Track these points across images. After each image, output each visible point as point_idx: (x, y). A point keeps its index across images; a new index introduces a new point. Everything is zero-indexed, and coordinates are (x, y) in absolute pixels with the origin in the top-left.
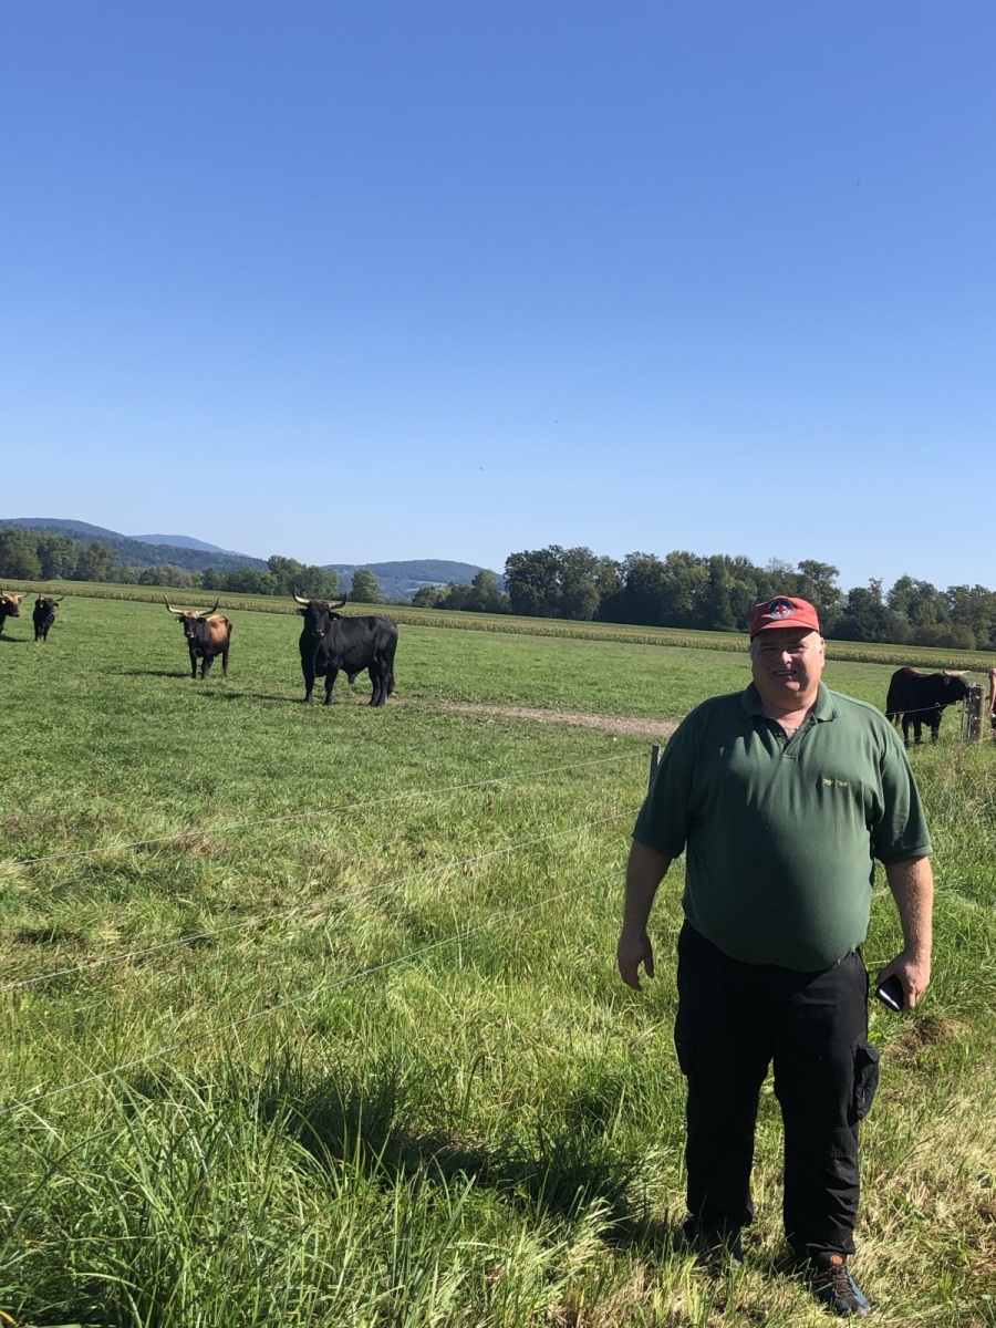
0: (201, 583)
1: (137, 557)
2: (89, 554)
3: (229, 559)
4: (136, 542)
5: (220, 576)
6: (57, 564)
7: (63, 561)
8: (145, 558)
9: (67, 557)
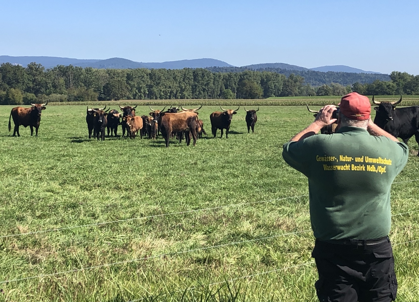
1: (315, 80)
2: (288, 81)
3: (367, 76)
4: (314, 72)
5: (362, 85)
6: (271, 88)
7: (275, 86)
8: (320, 80)
9: (277, 84)
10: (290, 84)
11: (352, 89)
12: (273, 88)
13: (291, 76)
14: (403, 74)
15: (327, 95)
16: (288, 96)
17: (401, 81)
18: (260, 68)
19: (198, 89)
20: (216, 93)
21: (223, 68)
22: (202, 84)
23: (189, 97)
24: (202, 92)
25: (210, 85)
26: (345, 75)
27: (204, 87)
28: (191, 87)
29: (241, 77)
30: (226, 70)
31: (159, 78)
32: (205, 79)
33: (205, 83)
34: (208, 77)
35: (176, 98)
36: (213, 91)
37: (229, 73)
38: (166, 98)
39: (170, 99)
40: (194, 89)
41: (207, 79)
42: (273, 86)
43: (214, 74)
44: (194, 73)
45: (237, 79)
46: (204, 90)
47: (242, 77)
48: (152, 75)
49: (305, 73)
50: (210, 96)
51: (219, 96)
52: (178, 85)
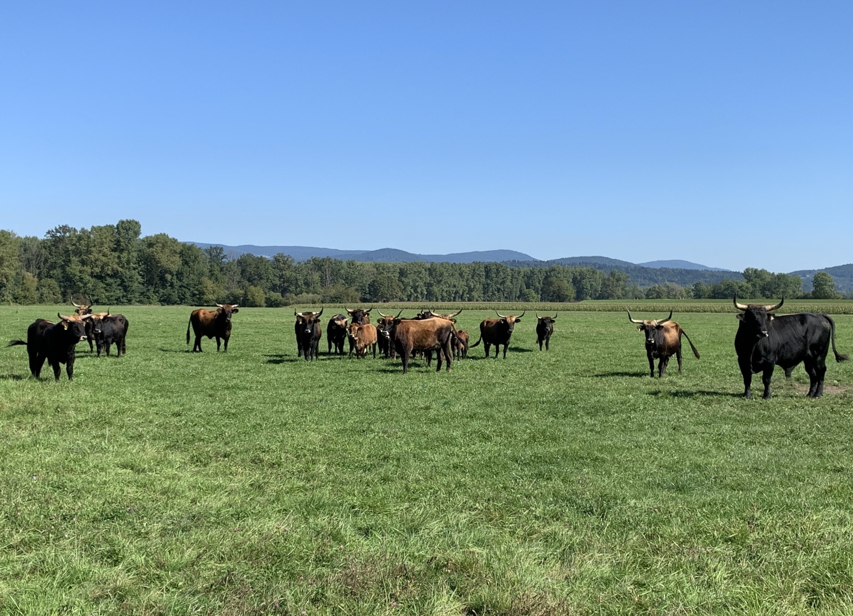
0: (692, 294)
1: (645, 278)
2: (609, 280)
3: (713, 274)
4: (643, 268)
5: (706, 287)
6: (586, 289)
7: (591, 286)
8: (650, 279)
9: (593, 283)
10: (610, 283)
11: (693, 290)
12: (589, 288)
13: (612, 273)
14: (761, 271)
15: (660, 298)
16: (608, 298)
17: (758, 281)
18: (573, 261)
19: (491, 289)
20: (514, 294)
21: (524, 263)
22: (497, 282)
23: (479, 299)
24: (496, 292)
25: (507, 284)
26: (683, 272)
27: (498, 286)
28: (482, 286)
29: (547, 274)
30: (528, 265)
31: (441, 275)
32: (500, 275)
33: (500, 281)
34: (504, 273)
35: (463, 300)
36: (511, 292)
37: (531, 269)
38: (450, 301)
39: (454, 301)
40: (485, 289)
41: (503, 276)
42: (589, 286)
43: (512, 270)
44: (486, 267)
45: (541, 277)
46: (499, 290)
47: (549, 274)
48: (431, 271)
49: (631, 270)
50: (506, 298)
51: (519, 298)
52: (465, 283)
